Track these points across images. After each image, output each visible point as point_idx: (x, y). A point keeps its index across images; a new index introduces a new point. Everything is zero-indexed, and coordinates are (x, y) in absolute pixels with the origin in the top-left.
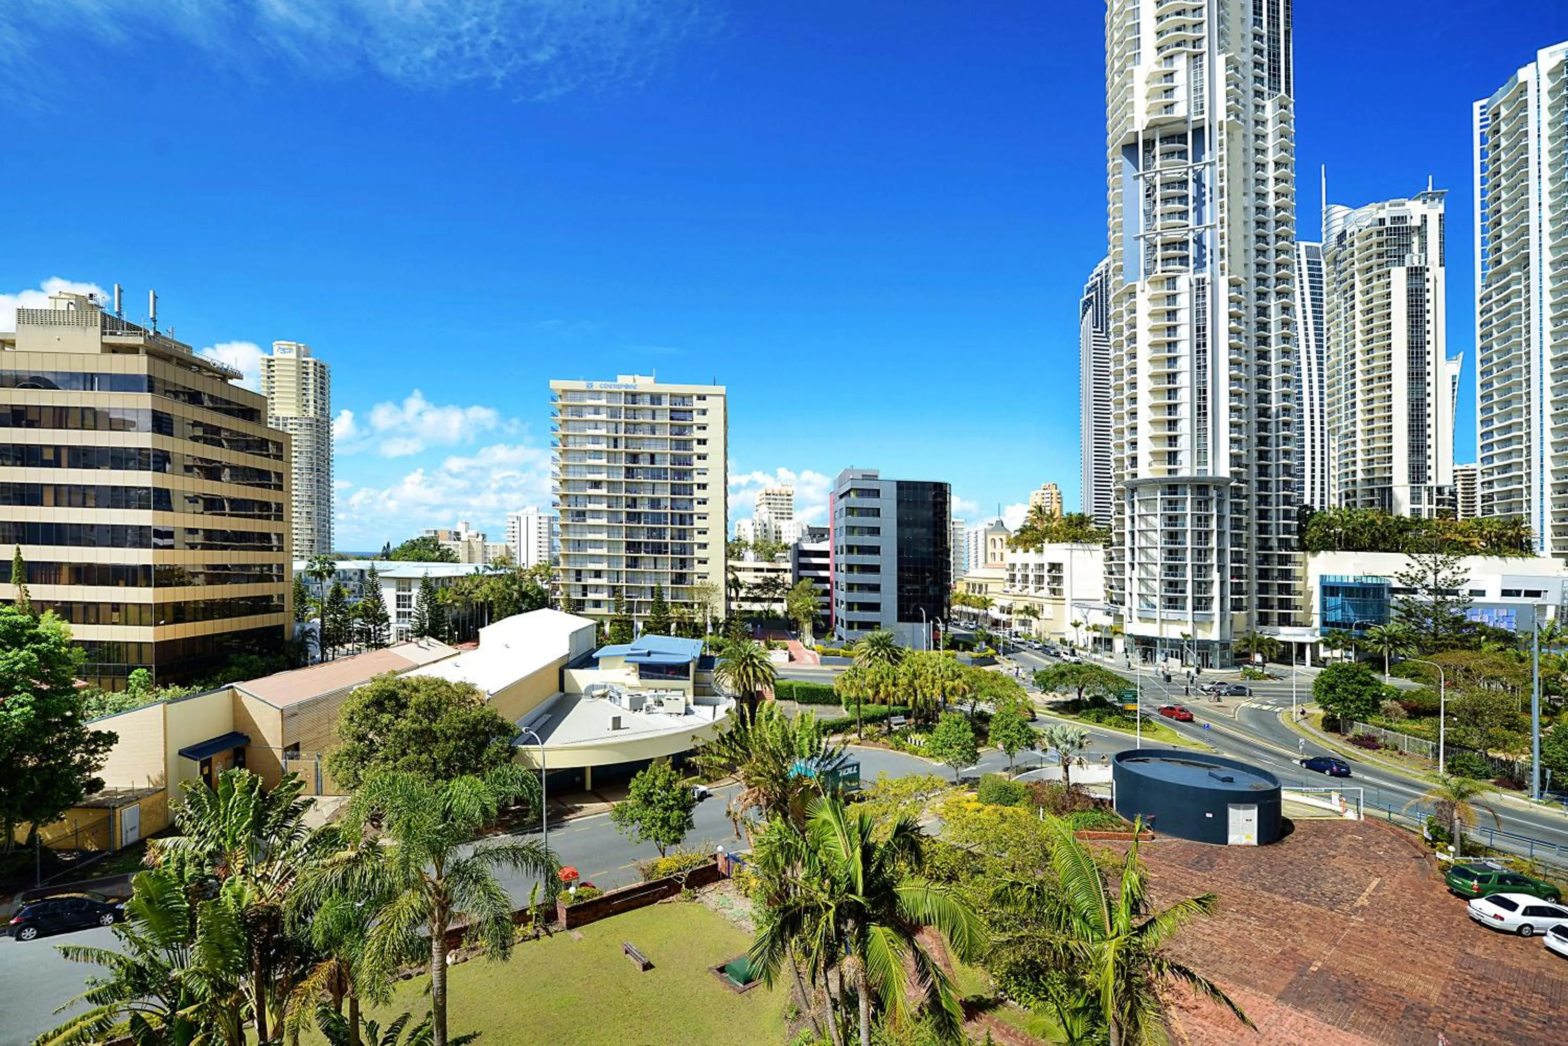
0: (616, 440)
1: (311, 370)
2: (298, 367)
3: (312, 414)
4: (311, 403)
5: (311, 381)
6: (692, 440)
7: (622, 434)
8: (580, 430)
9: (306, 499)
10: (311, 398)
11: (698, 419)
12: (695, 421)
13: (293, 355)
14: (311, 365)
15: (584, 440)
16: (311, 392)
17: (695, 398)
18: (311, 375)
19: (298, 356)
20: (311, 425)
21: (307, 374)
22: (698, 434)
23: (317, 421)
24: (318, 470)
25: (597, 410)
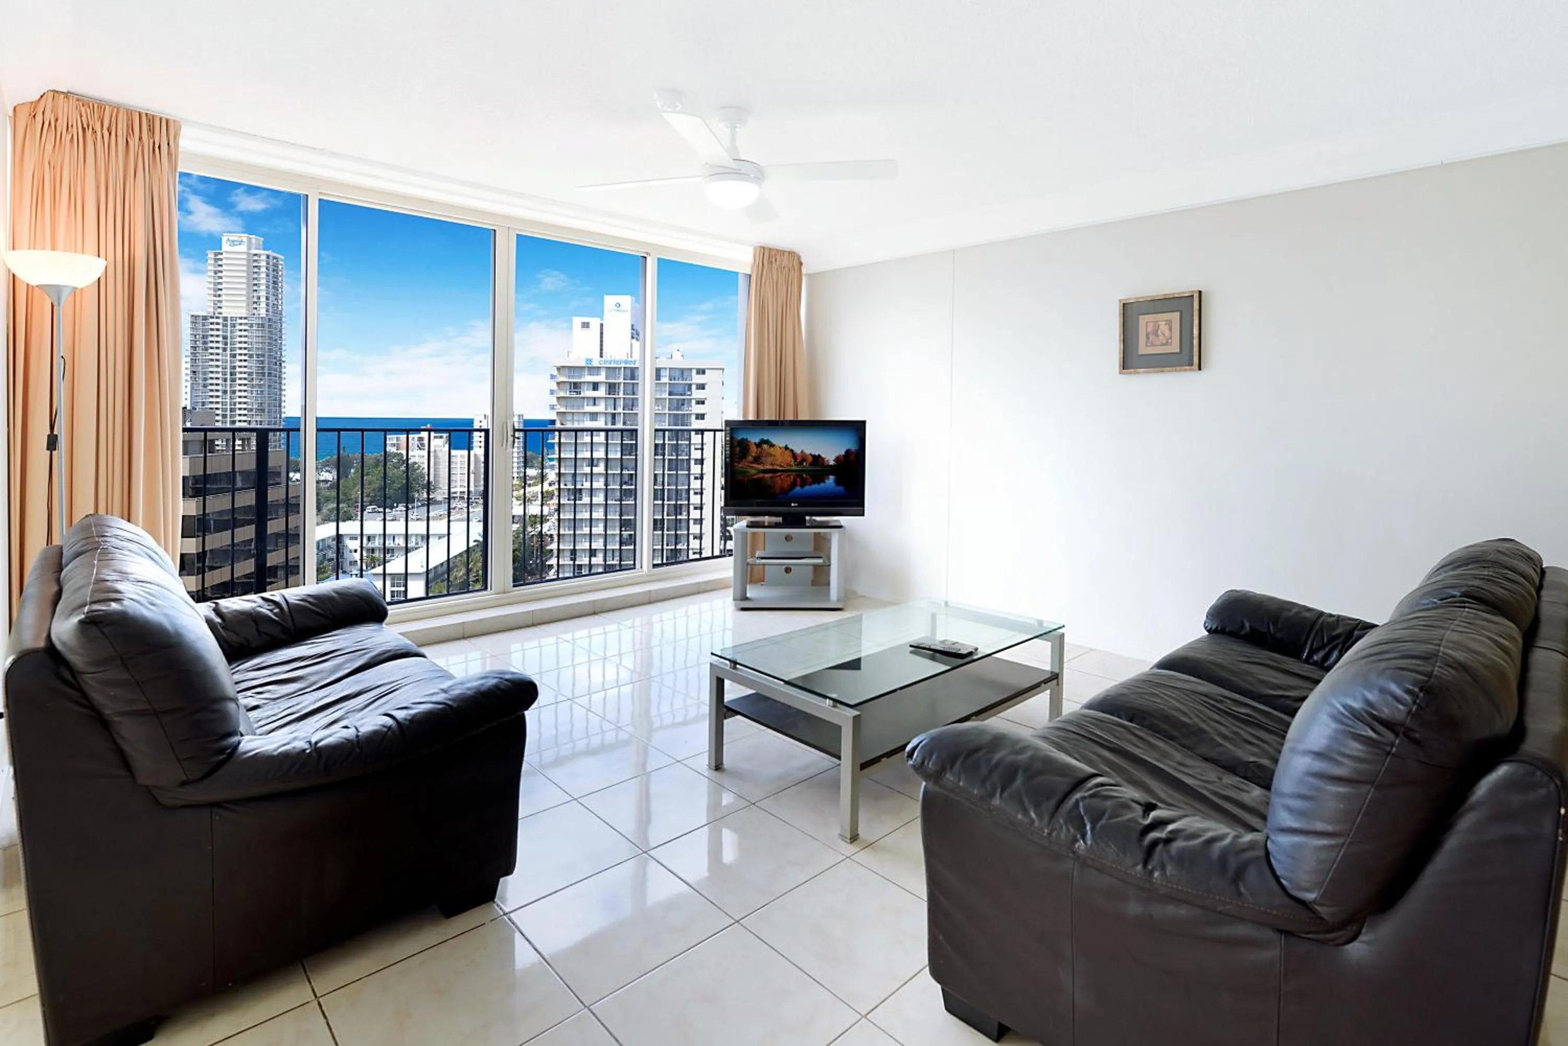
0: (614, 415)
1: (263, 264)
2: (248, 261)
3: (263, 312)
4: (263, 299)
5: (263, 275)
6: (690, 414)
7: (620, 410)
8: (578, 407)
9: (255, 406)
10: (263, 294)
11: (697, 394)
12: (694, 396)
13: (243, 248)
14: (264, 257)
15: (581, 417)
16: (263, 287)
17: (694, 372)
18: (263, 269)
19: (249, 248)
20: (263, 325)
21: (259, 267)
22: (697, 409)
23: (270, 320)
24: (270, 374)
25: (595, 386)
